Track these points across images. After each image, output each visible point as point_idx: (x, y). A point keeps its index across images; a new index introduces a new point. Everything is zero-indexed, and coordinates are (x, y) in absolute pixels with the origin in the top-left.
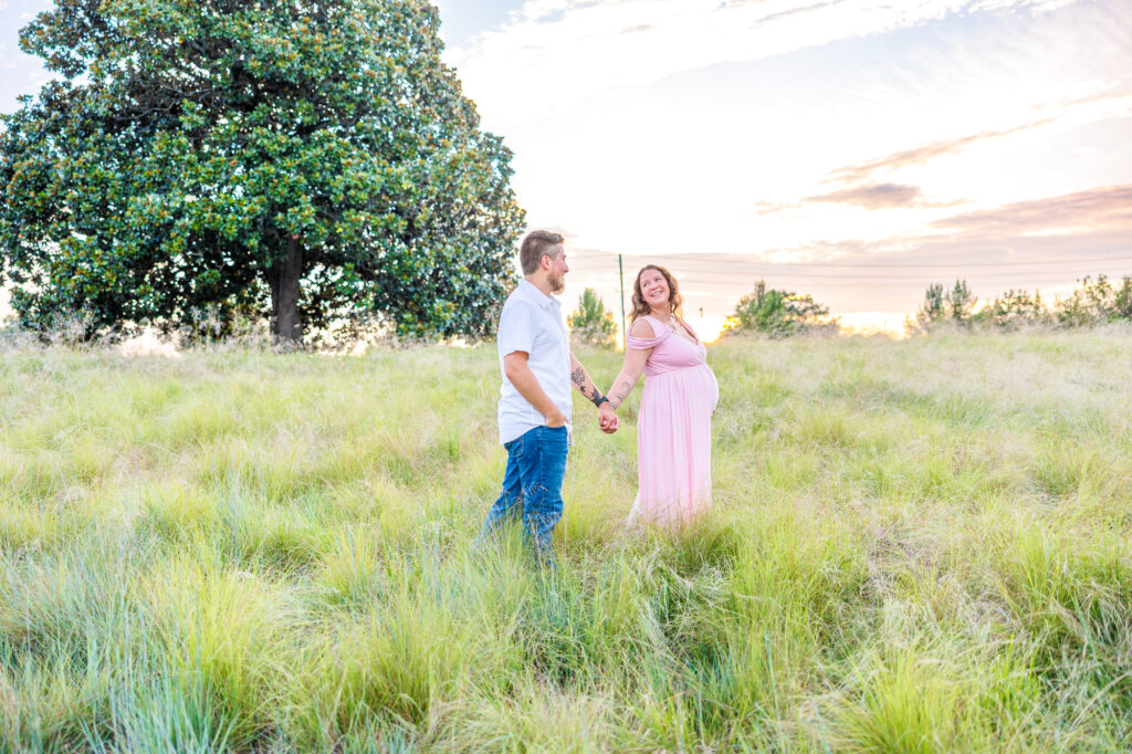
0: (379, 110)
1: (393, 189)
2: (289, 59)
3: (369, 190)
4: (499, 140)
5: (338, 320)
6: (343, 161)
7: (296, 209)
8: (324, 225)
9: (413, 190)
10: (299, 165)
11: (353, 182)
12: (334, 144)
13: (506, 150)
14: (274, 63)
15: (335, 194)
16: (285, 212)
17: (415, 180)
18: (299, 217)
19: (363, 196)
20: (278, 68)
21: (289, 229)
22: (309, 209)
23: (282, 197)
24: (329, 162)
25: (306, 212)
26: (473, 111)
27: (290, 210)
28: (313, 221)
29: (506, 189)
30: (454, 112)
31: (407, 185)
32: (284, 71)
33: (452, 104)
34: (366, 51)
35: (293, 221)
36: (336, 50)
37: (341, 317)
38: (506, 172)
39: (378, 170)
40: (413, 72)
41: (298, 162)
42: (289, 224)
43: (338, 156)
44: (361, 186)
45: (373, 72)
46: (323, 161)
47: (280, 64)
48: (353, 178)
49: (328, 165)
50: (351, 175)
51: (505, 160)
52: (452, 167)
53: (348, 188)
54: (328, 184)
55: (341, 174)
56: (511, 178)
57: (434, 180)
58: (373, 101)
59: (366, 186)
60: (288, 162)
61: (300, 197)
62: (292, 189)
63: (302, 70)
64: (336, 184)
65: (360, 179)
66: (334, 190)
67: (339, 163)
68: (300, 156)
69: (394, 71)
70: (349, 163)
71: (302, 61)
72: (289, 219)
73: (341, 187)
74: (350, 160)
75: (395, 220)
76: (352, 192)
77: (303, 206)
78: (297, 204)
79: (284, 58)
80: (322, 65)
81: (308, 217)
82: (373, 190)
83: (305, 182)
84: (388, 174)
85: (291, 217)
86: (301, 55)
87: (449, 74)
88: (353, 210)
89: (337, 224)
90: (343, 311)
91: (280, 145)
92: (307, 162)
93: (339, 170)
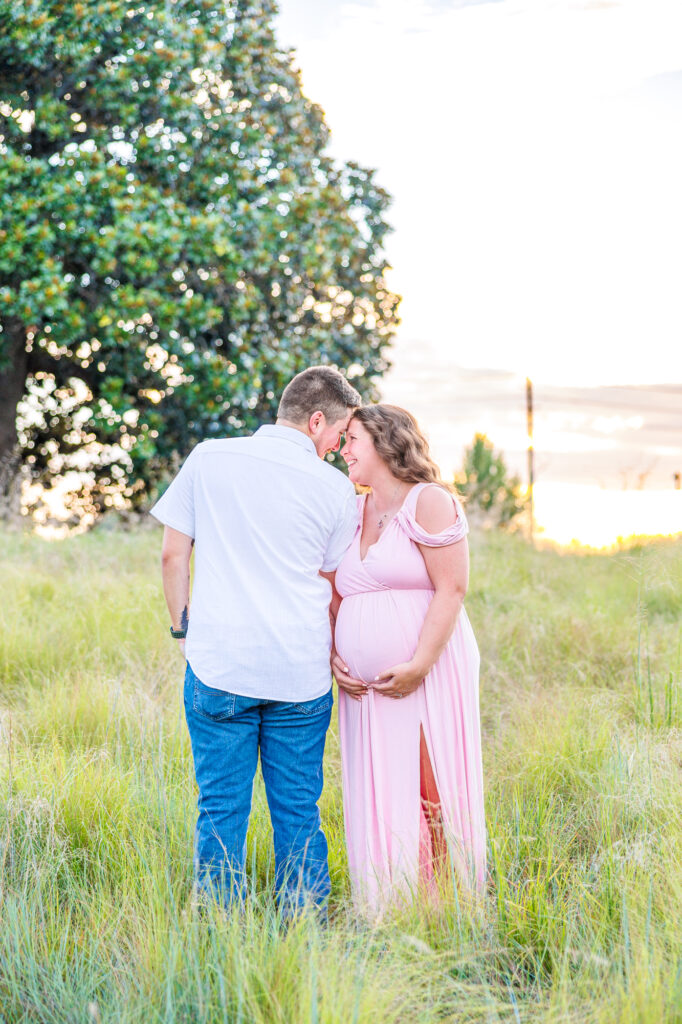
0: (177, 116)
1: (197, 252)
2: (34, 26)
3: (160, 253)
4: (370, 174)
5: (70, 475)
6: (116, 203)
7: (36, 282)
8: (78, 311)
9: (233, 256)
10: (42, 209)
11: (134, 240)
12: (100, 174)
13: (380, 192)
14: (8, 33)
15: (101, 260)
16: (17, 288)
17: (235, 239)
18: (41, 297)
19: (149, 263)
20: (14, 41)
21: (23, 316)
22: (56, 283)
23: (11, 261)
24: (92, 203)
25: (54, 289)
26: (321, 122)
27: (25, 285)
28: (63, 304)
29: (377, 259)
30: (295, 123)
31: (223, 247)
32: (23, 46)
33: (290, 110)
34: (161, 14)
35: (29, 304)
36: (109, 13)
37: (76, 469)
38: (379, 230)
39: (175, 220)
40: (234, 53)
41: (40, 201)
42: (23, 308)
43: (107, 194)
44: (146, 246)
45: (170, 51)
46: (82, 202)
47: (18, 33)
48: (134, 232)
49: (89, 209)
50: (131, 226)
51: (377, 208)
52: (296, 219)
53: (121, 250)
54: (89, 241)
55: (112, 223)
56: (387, 239)
57: (267, 240)
58: (167, 101)
59: (155, 247)
60: (23, 202)
61: (40, 262)
62: (27, 248)
63: (52, 45)
64: (105, 242)
65: (145, 235)
66: (101, 253)
67: (110, 208)
68: (43, 192)
69: (204, 50)
70: (125, 208)
71: (53, 32)
72: (22, 300)
73: (112, 246)
74: (128, 202)
75: (202, 307)
76: (130, 257)
77: (48, 278)
78: (37, 274)
79: (24, 24)
80: (85, 38)
81: (56, 296)
82: (167, 254)
83: (51, 237)
84: (192, 229)
85: (27, 296)
86: (53, 20)
87: (282, 58)
88: (129, 288)
89: (99, 311)
90: (80, 459)
91: (12, 172)
92: (55, 202)
93: (107, 218)
